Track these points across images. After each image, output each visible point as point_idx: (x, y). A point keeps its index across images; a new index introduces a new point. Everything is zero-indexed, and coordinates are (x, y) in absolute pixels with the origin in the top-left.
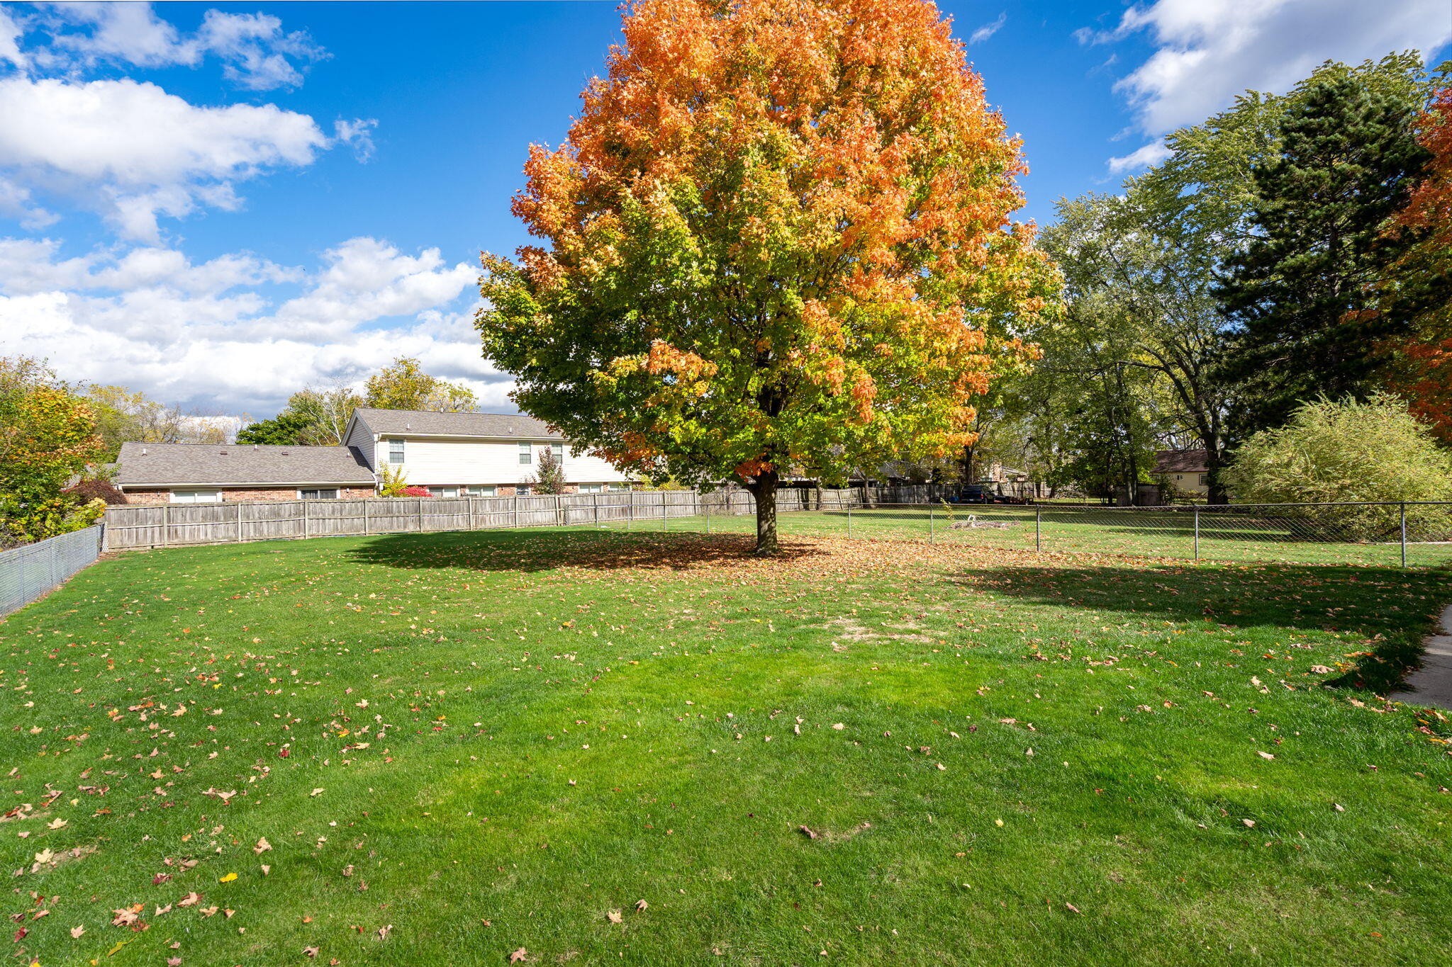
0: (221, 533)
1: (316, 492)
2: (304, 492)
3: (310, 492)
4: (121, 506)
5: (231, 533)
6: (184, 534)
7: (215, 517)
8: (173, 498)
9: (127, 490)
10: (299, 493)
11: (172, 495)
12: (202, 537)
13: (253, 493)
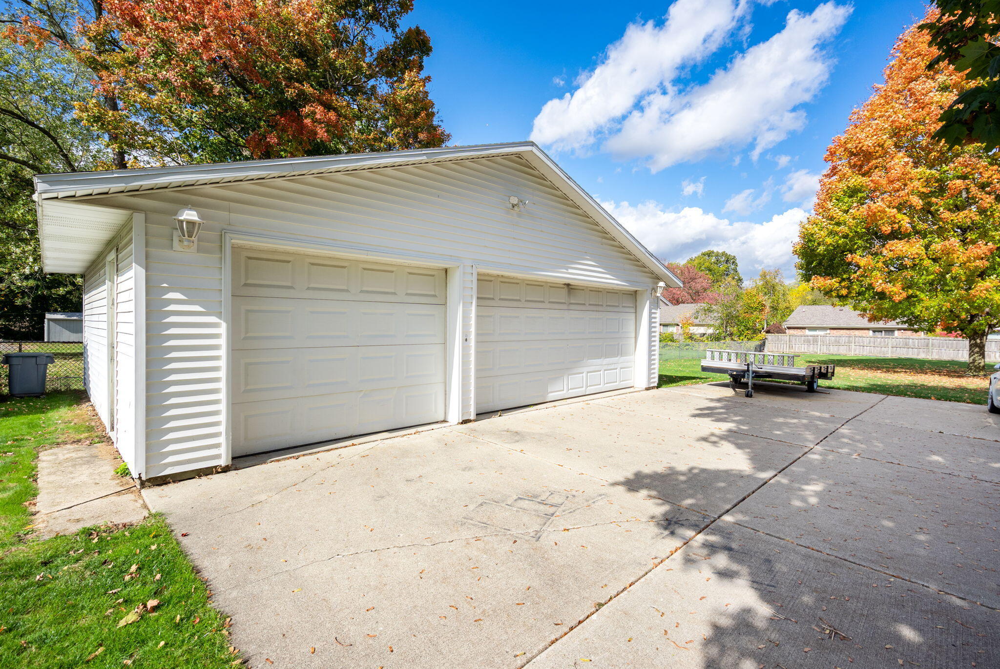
0: (811, 349)
1: (881, 332)
2: (874, 331)
3: (878, 331)
4: (782, 335)
5: (815, 350)
6: (795, 348)
7: (809, 341)
8: (807, 332)
9: (789, 328)
10: (871, 332)
11: (807, 331)
12: (803, 350)
13: (845, 331)
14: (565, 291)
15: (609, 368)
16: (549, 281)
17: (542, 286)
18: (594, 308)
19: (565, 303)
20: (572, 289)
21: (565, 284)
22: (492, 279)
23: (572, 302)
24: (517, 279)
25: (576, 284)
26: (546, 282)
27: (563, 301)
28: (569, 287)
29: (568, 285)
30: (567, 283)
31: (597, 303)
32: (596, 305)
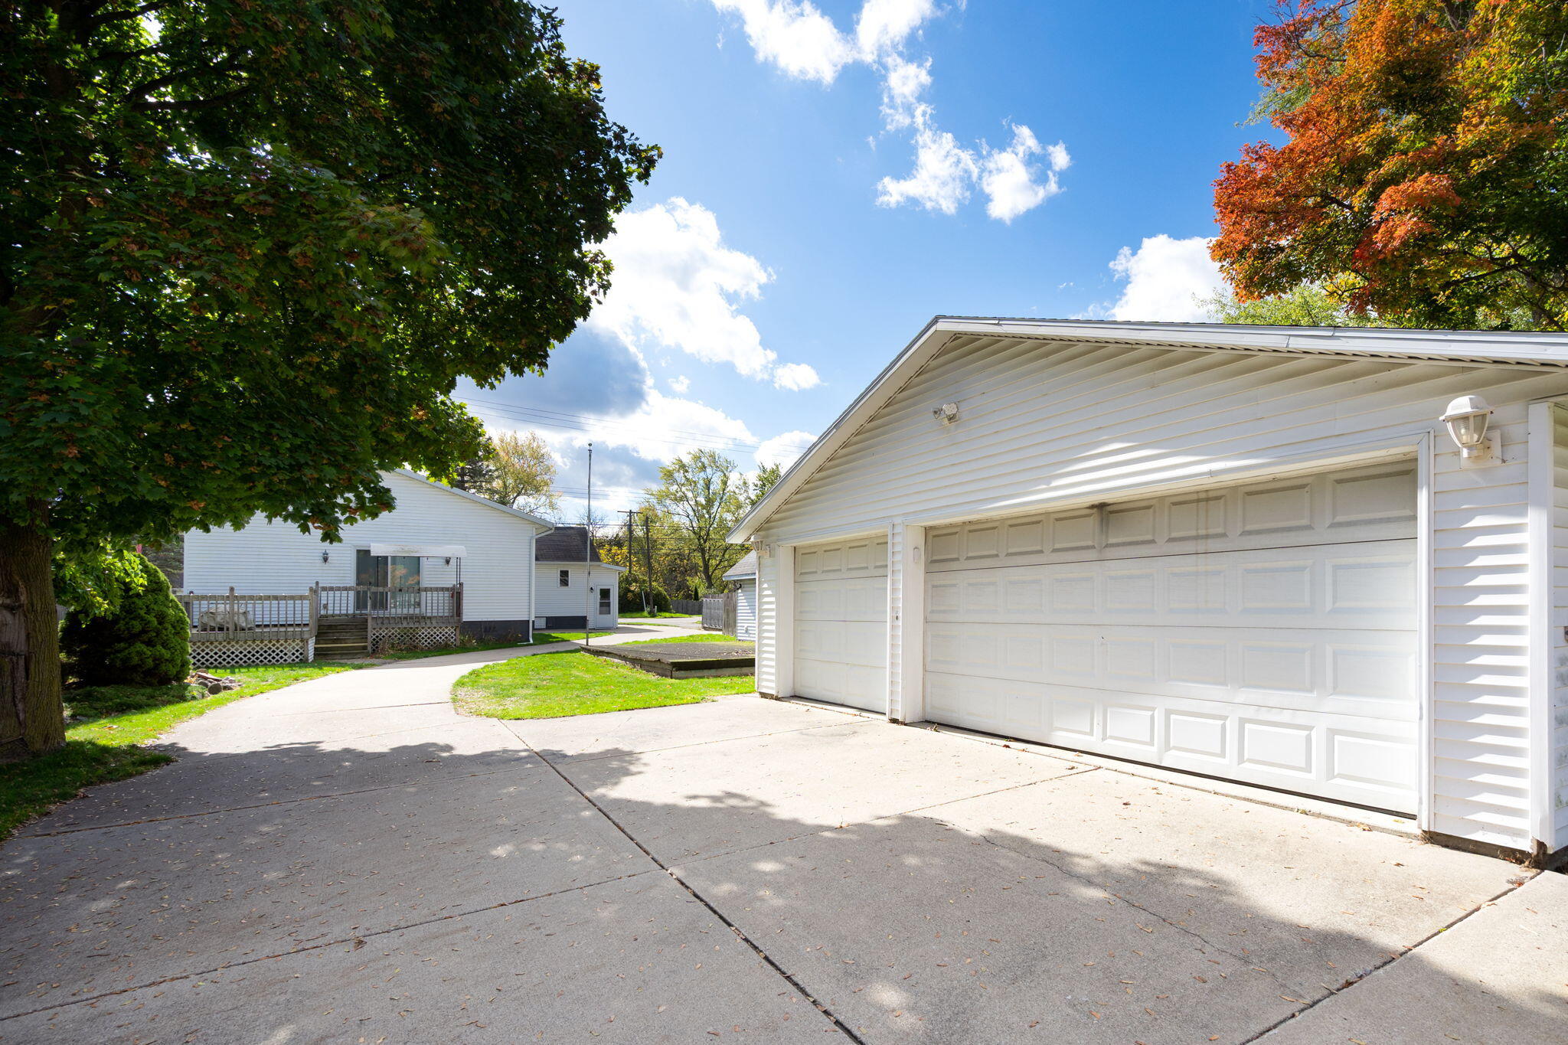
14: (1093, 522)
15: (1264, 715)
16: (1050, 510)
17: (1038, 522)
18: (1190, 547)
19: (1093, 547)
20: (1111, 512)
21: (1093, 507)
22: (957, 530)
23: (1112, 541)
24: (993, 521)
25: (1126, 499)
26: (1048, 514)
27: (1090, 543)
28: (1105, 512)
29: (1101, 507)
30: (1096, 503)
31: (1202, 532)
32: (1197, 538)
